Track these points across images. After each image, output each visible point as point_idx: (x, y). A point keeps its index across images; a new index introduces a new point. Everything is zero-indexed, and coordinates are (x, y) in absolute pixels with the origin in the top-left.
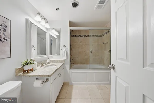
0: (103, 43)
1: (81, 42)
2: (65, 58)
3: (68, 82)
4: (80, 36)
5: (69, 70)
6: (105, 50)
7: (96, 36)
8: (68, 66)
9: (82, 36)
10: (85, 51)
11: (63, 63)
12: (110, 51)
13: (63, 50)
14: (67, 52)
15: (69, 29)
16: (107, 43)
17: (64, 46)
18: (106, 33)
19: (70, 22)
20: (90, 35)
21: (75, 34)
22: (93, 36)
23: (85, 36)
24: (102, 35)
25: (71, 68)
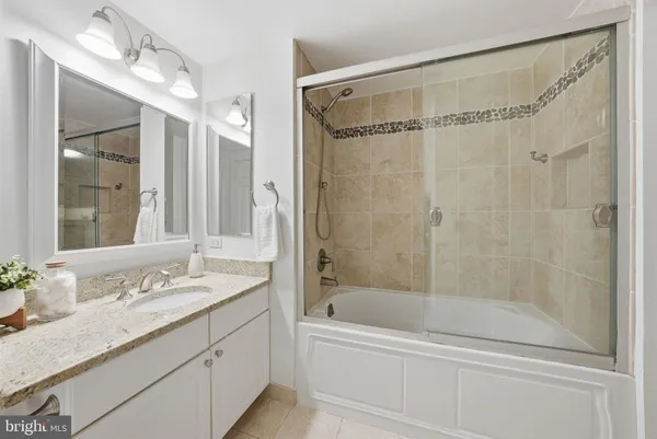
0: (543, 158)
1: (389, 161)
2: (270, 253)
3: (291, 387)
4: (380, 129)
5: (298, 320)
6: (554, 206)
7: (484, 116)
8: (288, 300)
9: (394, 128)
10: (408, 216)
11: (266, 279)
12: (610, 216)
13: (264, 207)
14: (281, 219)
15: (295, 88)
16: (581, 151)
17: (271, 186)
18: (568, 81)
19: (301, 49)
20: (446, 117)
21: (354, 125)
22: (464, 119)
23: (413, 126)
24: (533, 101)
25: (305, 314)
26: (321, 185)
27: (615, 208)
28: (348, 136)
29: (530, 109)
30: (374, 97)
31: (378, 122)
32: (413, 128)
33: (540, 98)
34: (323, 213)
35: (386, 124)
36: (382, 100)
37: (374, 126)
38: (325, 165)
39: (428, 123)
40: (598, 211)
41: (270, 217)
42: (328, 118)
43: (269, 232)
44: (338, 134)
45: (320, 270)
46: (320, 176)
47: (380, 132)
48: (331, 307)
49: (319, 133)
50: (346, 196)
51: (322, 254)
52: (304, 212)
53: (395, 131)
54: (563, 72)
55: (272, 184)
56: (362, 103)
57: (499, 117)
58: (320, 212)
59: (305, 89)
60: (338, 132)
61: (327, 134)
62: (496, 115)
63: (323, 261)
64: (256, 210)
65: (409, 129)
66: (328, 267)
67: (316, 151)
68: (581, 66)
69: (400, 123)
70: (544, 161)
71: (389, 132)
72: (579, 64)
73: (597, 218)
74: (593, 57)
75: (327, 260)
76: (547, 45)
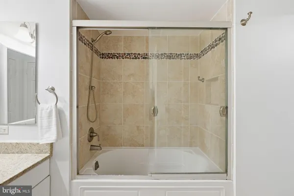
0: (203, 80)
1: (133, 75)
2: (51, 137)
4: (128, 56)
5: (72, 179)
7: (179, 56)
8: (64, 167)
10: (143, 106)
11: (48, 155)
12: (225, 111)
13: (46, 105)
14: (59, 113)
15: (71, 26)
16: (216, 79)
17: (51, 91)
18: (212, 47)
19: (76, 1)
20: (162, 54)
21: (113, 52)
22: (170, 57)
23: (145, 57)
24: (199, 52)
25: (78, 174)
26: (91, 88)
27: (227, 108)
28: (109, 58)
29: (197, 56)
30: (125, 37)
31: (127, 52)
32: (146, 58)
33: (202, 52)
34: (92, 105)
35: (132, 54)
36: (129, 40)
37: (125, 54)
38: (93, 75)
39: (153, 56)
40: (222, 109)
41: (51, 112)
42: (96, 45)
43: (50, 122)
44: (103, 56)
45: (90, 141)
46: (90, 82)
47: (128, 58)
48: (97, 163)
49: (89, 56)
50: (108, 93)
51: (92, 131)
52: (77, 107)
53: (136, 58)
54: (210, 43)
55: (53, 89)
56: (118, 39)
57: (185, 58)
58: (90, 105)
59: (78, 28)
60: (103, 54)
61: (95, 55)
62: (184, 56)
63: (92, 134)
64: (40, 107)
65: (144, 58)
66: (95, 139)
67: (87, 67)
68: (216, 42)
69: (139, 54)
70: (203, 82)
71: (133, 58)
72: (216, 41)
73: (221, 112)
74: (220, 39)
75: (94, 134)
76: (202, 30)
